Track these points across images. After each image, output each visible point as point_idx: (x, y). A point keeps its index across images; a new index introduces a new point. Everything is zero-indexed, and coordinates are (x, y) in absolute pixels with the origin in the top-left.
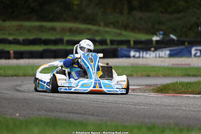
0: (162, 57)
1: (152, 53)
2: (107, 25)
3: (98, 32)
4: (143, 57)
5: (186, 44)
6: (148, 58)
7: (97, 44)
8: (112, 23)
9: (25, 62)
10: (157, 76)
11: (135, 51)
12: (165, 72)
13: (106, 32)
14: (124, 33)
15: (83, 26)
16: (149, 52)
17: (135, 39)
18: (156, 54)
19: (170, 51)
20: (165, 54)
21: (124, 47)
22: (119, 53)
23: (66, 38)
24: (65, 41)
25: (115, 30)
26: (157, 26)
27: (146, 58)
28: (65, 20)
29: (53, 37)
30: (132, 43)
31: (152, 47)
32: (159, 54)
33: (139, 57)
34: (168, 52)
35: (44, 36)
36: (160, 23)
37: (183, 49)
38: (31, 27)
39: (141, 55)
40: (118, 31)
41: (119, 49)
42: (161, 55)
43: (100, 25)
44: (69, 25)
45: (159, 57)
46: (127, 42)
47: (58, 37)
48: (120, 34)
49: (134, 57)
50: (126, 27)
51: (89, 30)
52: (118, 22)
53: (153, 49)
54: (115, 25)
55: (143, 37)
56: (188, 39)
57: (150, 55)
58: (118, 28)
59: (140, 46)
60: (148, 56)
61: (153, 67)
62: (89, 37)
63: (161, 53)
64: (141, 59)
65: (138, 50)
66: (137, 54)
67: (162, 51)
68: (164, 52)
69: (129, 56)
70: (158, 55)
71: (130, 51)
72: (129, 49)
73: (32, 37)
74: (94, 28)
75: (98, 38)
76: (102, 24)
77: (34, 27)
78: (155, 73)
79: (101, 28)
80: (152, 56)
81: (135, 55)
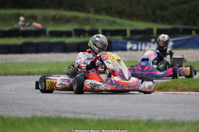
1: (152, 45)
2: (98, 11)
3: (87, 21)
4: (141, 50)
5: (194, 32)
7: (87, 34)
8: (104, 9)
9: (2, 58)
11: (132, 43)
13: (98, 20)
14: (118, 20)
15: (69, 14)
16: (148, 44)
17: (132, 28)
19: (174, 41)
21: (119, 38)
22: (114, 46)
23: (49, 29)
24: (48, 33)
25: (107, 18)
26: (158, 12)
27: (145, 50)
28: (47, 7)
30: (128, 33)
31: (152, 38)
33: (137, 50)
36: (162, 8)
37: (189, 39)
38: (6, 15)
39: (139, 47)
40: (112, 19)
41: (113, 41)
43: (89, 12)
44: (52, 12)
46: (122, 32)
48: (115, 22)
49: (131, 49)
50: (121, 14)
51: (76, 18)
52: (110, 8)
53: (153, 40)
54: (108, 11)
55: (142, 26)
56: (195, 27)
57: (150, 47)
58: (112, 15)
59: (138, 37)
60: (147, 48)
62: (76, 26)
64: (139, 52)
65: (135, 41)
66: (135, 47)
69: (125, 49)
71: (126, 43)
72: (125, 41)
74: (82, 15)
75: (87, 28)
76: (92, 10)
77: (10, 16)
79: (91, 16)
81: (132, 47)
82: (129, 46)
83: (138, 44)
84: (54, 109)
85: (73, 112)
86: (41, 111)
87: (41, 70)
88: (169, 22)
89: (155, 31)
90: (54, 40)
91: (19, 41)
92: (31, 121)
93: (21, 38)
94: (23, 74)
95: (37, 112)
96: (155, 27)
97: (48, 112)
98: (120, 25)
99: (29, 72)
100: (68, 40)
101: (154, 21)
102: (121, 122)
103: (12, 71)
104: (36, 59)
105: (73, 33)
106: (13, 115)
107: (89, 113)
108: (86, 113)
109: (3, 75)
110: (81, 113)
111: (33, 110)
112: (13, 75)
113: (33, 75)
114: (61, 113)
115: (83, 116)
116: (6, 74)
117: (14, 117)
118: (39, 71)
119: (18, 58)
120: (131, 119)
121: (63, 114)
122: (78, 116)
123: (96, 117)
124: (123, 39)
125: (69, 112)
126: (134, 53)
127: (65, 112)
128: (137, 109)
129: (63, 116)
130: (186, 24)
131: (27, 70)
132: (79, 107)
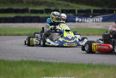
0: (97, 22)
1: (90, 19)
3: (52, 4)
4: (84, 22)
5: (115, 12)
6: (88, 22)
9: (3, 25)
10: (94, 35)
11: (79, 18)
12: (99, 32)
13: (59, 4)
14: (71, 4)
17: (79, 9)
18: (93, 20)
19: (103, 17)
20: (99, 19)
21: (71, 15)
23: (30, 8)
24: (29, 11)
25: (64, 3)
27: (86, 22)
29: (21, 8)
30: (76, 12)
32: (96, 20)
33: (82, 22)
34: (101, 19)
35: (15, 7)
37: (112, 16)
39: (83, 20)
40: (67, 3)
41: (68, 16)
42: (97, 20)
45: (96, 22)
46: (73, 11)
47: (24, 7)
48: (68, 5)
49: (78, 21)
51: (46, 2)
53: (91, 16)
55: (84, 7)
56: (115, 9)
57: (89, 20)
58: (67, 1)
59: (82, 14)
60: (87, 21)
61: (91, 29)
62: (46, 7)
63: (97, 19)
64: (83, 23)
65: (81, 17)
66: (80, 20)
67: (97, 18)
68: (98, 19)
69: (74, 21)
70: (94, 21)
71: (75, 18)
72: (74, 16)
73: (6, 8)
75: (52, 8)
78: (92, 33)
79: (55, 1)
80: (90, 21)
81: (79, 20)
82: (77, 19)
83: (82, 19)
84: (34, 56)
85: (45, 58)
86: (26, 57)
87: (26, 33)
88: (101, 6)
89: (92, 11)
90: (33, 15)
91: (13, 15)
92: (21, 63)
93: (14, 13)
94: (15, 35)
95: (24, 57)
96: (92, 8)
97: (30, 58)
98: (71, 7)
99: (19, 34)
100: (41, 15)
101: (92, 5)
102: (73, 64)
103: (9, 33)
104: (22, 26)
105: (44, 11)
106: (10, 59)
107: (54, 59)
108: (52, 59)
109: (3, 35)
110: (50, 59)
111: (22, 56)
112: (9, 35)
113: (21, 35)
114: (38, 58)
115: (50, 61)
116: (5, 35)
117: (10, 60)
118: (24, 33)
119: (12, 26)
120: (79, 63)
121: (39, 59)
122: (48, 61)
123: (59, 61)
124: (74, 15)
125: (43, 58)
126: (79, 24)
127: (40, 58)
128: (82, 57)
129: (39, 60)
130: (110, 7)
131: (18, 33)
132: (48, 55)
